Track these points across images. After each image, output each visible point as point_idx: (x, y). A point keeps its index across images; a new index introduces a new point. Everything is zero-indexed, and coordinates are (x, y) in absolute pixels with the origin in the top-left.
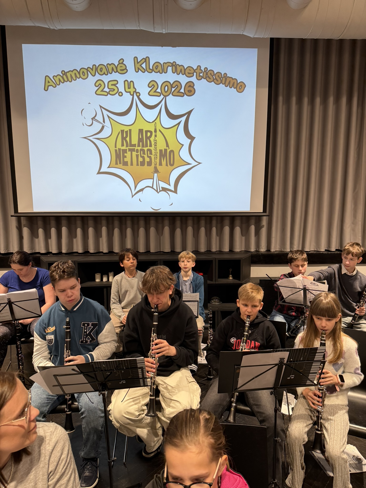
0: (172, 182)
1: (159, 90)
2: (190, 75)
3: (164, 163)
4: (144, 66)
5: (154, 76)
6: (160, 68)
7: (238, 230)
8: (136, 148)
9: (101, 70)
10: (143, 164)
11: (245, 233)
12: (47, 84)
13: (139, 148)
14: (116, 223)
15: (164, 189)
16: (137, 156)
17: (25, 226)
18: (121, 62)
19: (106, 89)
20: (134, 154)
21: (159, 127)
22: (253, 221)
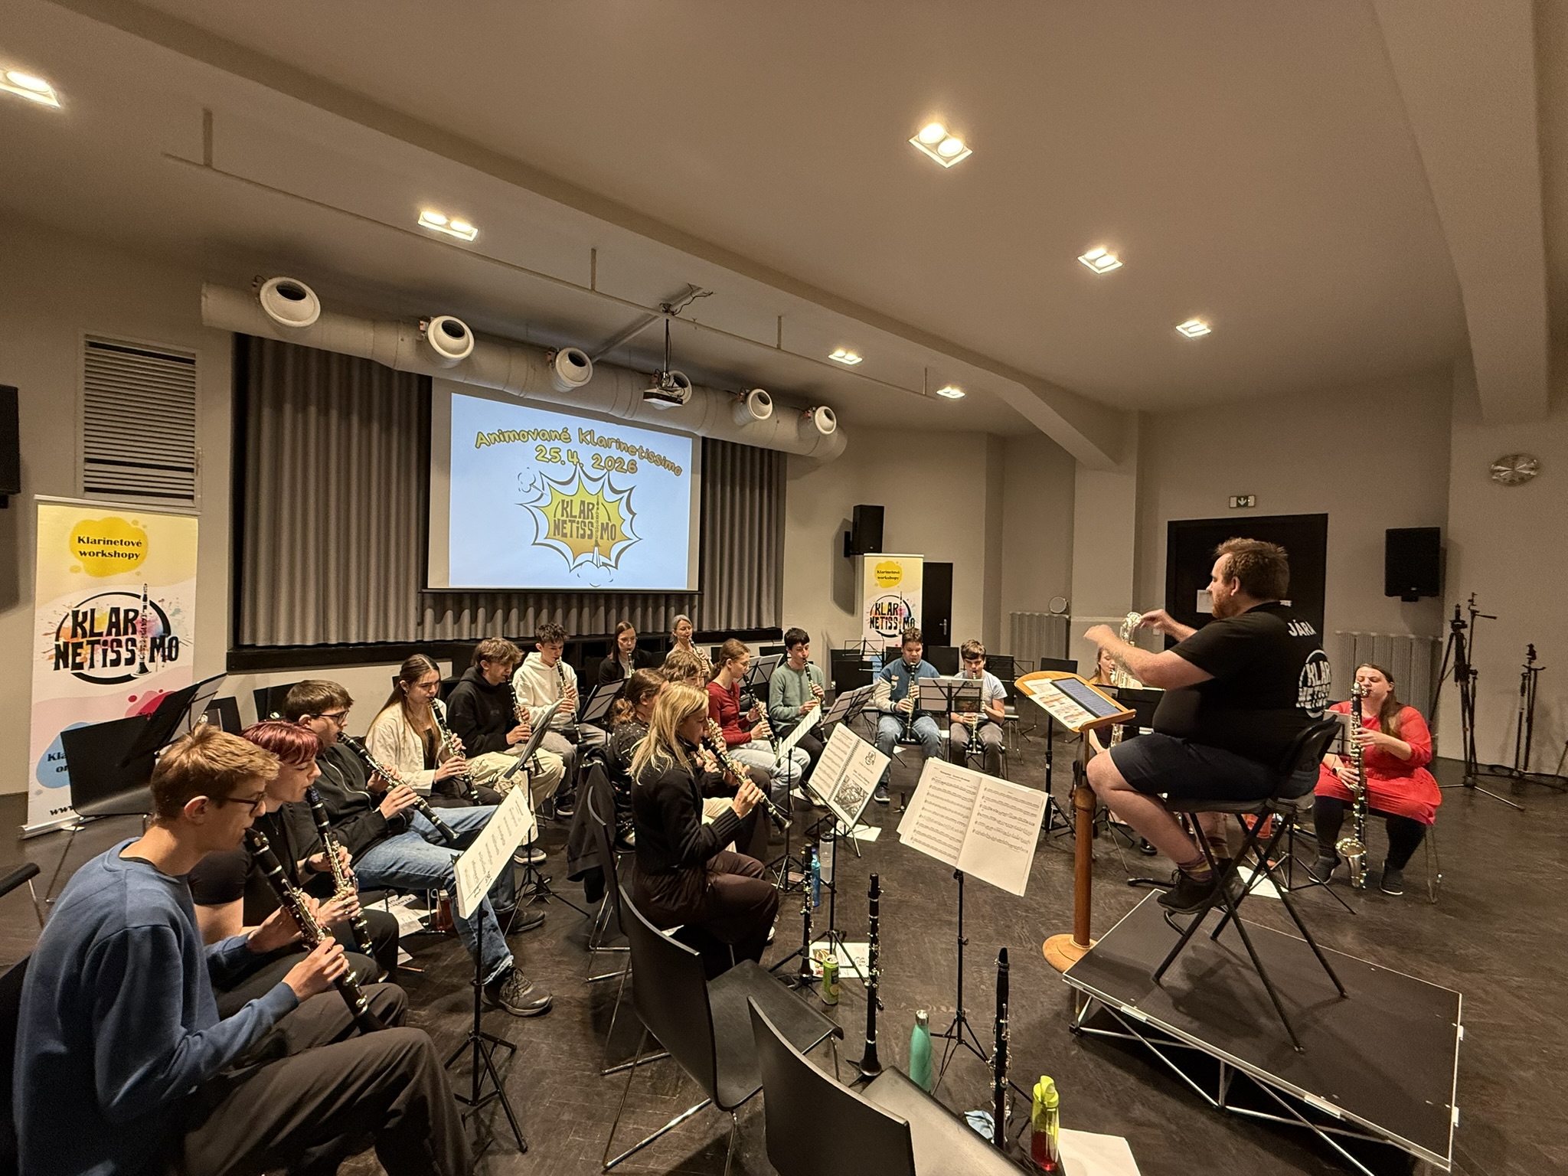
0: (613, 557)
1: (602, 464)
2: (633, 453)
3: (605, 537)
4: (588, 437)
5: (598, 449)
6: (604, 443)
8: (577, 520)
9: (543, 435)
10: (583, 536)
12: (480, 441)
13: (580, 520)
15: (605, 564)
16: (578, 528)
17: (430, 607)
18: (565, 430)
19: (548, 456)
20: (575, 525)
21: (601, 500)
22: (687, 600)
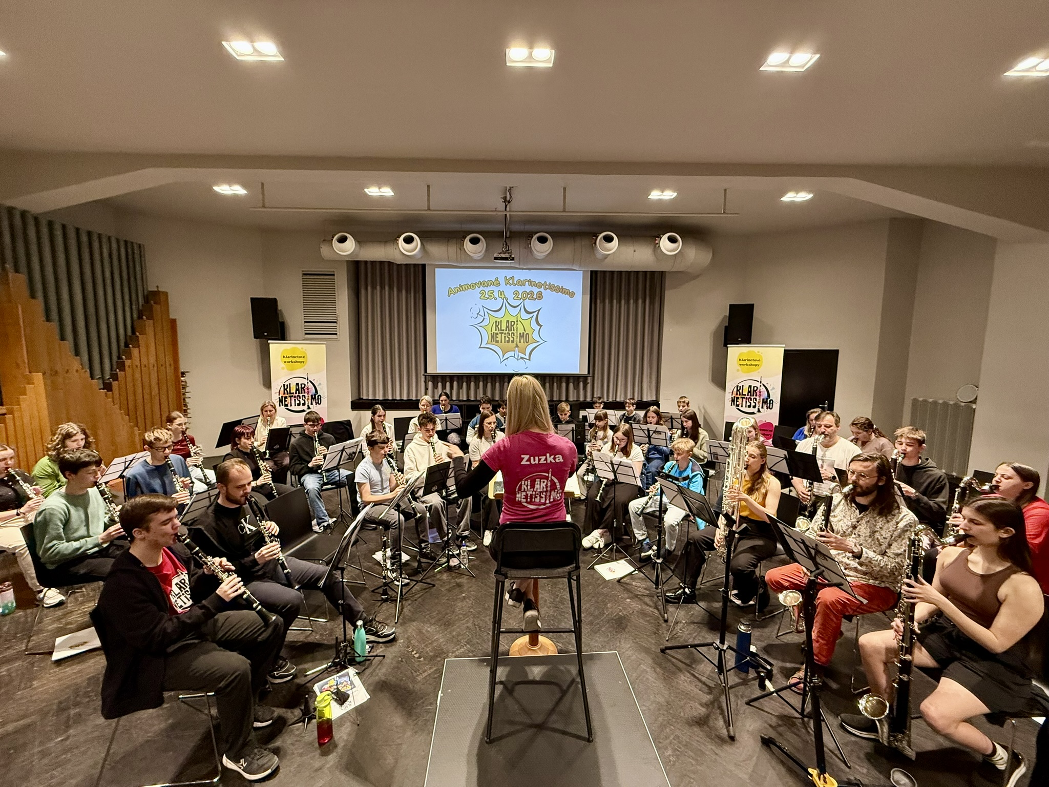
0: (528, 353)
1: (520, 296)
2: (540, 287)
3: (522, 341)
4: (511, 281)
5: (518, 288)
6: (521, 283)
7: (571, 385)
8: (504, 332)
9: (484, 284)
10: (508, 342)
11: (577, 387)
12: (450, 293)
13: (506, 332)
14: (489, 380)
15: (522, 358)
16: (505, 337)
17: (430, 382)
18: (497, 279)
19: (487, 296)
21: (519, 319)
22: (581, 379)
